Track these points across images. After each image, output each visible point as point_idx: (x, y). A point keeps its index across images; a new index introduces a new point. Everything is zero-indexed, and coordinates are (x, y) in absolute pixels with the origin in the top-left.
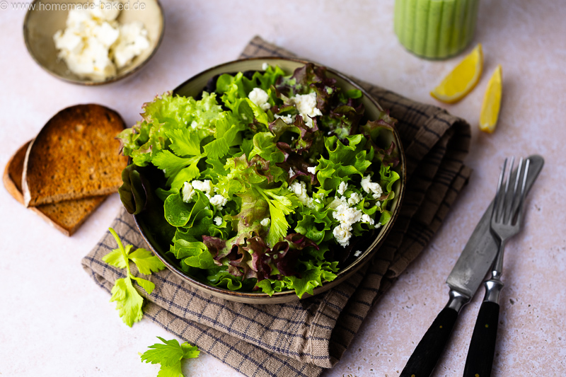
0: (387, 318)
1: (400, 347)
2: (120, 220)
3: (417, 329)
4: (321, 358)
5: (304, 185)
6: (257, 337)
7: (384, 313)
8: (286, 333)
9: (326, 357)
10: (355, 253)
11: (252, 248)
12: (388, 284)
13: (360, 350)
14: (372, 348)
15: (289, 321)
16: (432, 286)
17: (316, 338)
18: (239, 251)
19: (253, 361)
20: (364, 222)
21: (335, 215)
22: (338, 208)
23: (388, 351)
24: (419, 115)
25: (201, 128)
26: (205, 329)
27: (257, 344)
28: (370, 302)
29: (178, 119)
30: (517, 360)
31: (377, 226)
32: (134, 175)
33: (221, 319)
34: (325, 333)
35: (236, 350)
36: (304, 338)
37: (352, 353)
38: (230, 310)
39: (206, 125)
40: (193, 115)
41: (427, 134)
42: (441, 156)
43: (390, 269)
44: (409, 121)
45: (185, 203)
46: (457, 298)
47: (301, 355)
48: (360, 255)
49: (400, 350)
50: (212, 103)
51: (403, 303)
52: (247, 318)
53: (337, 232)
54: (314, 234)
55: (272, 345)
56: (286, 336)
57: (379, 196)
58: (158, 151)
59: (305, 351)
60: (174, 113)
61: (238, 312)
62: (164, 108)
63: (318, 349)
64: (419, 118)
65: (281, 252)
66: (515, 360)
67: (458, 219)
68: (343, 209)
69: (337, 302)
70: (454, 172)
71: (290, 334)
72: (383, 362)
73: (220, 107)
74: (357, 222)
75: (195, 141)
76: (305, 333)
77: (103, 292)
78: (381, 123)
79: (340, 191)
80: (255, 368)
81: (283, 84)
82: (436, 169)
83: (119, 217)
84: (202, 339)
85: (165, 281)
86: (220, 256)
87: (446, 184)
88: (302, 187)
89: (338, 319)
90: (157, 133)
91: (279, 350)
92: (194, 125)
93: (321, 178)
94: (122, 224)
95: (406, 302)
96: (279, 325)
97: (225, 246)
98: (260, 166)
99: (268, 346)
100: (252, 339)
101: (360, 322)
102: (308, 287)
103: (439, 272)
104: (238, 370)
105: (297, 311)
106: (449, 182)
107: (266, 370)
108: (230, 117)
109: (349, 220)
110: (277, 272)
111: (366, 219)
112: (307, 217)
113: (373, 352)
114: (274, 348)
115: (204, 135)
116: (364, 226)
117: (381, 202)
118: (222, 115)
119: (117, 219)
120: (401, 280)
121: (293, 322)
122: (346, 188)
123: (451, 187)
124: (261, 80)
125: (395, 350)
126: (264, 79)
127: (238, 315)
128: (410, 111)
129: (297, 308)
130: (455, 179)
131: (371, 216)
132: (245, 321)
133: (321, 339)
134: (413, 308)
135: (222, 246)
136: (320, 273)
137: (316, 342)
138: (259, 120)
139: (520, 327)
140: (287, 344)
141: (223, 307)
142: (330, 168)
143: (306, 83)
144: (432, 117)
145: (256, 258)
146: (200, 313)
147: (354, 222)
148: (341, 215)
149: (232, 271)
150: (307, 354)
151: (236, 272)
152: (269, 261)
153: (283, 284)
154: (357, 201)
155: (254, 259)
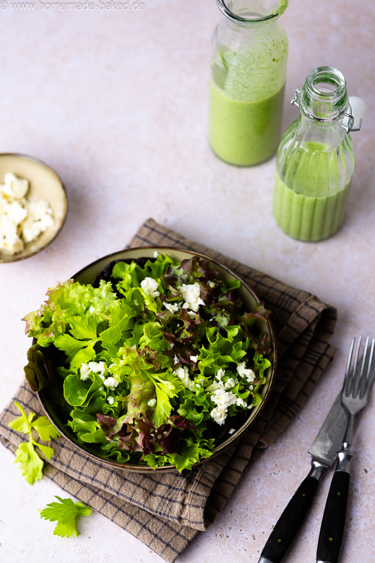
0: (256, 483)
1: (267, 510)
2: (24, 387)
3: (282, 494)
4: (197, 523)
5: (187, 370)
6: (142, 501)
7: (254, 478)
8: (167, 498)
9: (201, 523)
10: (229, 430)
11: (139, 428)
12: (258, 452)
13: (232, 512)
14: (242, 511)
15: (170, 487)
16: (297, 455)
17: (193, 506)
18: (128, 430)
19: (138, 521)
20: (238, 405)
21: (213, 399)
22: (216, 392)
23: (256, 513)
24: (291, 300)
25: (98, 314)
26: (96, 490)
27: (142, 507)
28: (242, 470)
29: (78, 305)
30: (368, 524)
31: (250, 407)
32: (38, 354)
33: (111, 483)
34: (201, 501)
35: (123, 511)
36: (183, 504)
37: (224, 514)
38: (119, 475)
39: (102, 312)
40: (91, 301)
41: (298, 320)
42: (310, 338)
43: (261, 440)
44: (283, 306)
45: (82, 381)
46: (318, 468)
47: (180, 519)
48: (234, 433)
49: (266, 513)
50: (108, 291)
51: (270, 470)
52: (133, 483)
53: (214, 413)
54: (194, 416)
55: (155, 507)
56: (167, 502)
57: (252, 380)
58: (60, 334)
59: (183, 516)
60: (75, 299)
61: (126, 477)
62: (66, 295)
63: (194, 515)
64: (292, 302)
65: (165, 433)
66: (366, 524)
67: (322, 393)
68: (220, 394)
69: (212, 472)
70: (319, 353)
71: (170, 500)
72: (251, 523)
73: (115, 295)
74: (232, 405)
75: (92, 326)
76: (184, 500)
77: (8, 452)
78: (257, 315)
79: (218, 377)
80: (139, 528)
81: (172, 273)
82: (304, 349)
83: (23, 385)
84: (93, 500)
85: (63, 446)
86: (111, 434)
87: (312, 364)
88: (185, 372)
89: (213, 487)
90: (59, 318)
91: (160, 513)
92: (92, 310)
93: (202, 366)
94: (26, 392)
95: (273, 469)
96: (161, 490)
97: (116, 424)
98: (148, 355)
99: (151, 510)
100: (138, 502)
101: (233, 488)
102: (187, 463)
103: (303, 441)
104: (125, 529)
105: (178, 478)
106: (314, 363)
107: (149, 530)
108: (124, 305)
109: (225, 403)
110: (161, 449)
111: (240, 402)
112: (188, 400)
113: (243, 514)
114: (157, 512)
115: (101, 320)
117: (254, 387)
118: (117, 303)
119: (22, 387)
120: (270, 448)
121: (174, 488)
122: (223, 374)
123: (317, 366)
124: (152, 268)
125: (263, 513)
126: (155, 266)
127: (126, 480)
128: (283, 296)
129: (177, 475)
130: (320, 359)
131: (244, 400)
132: (132, 486)
133: (198, 507)
134: (279, 474)
135: (113, 424)
136: (198, 450)
137: (193, 509)
138: (149, 309)
139: (372, 495)
140: (168, 509)
141: (113, 472)
142: (210, 358)
143: (191, 274)
144: (303, 304)
145: (143, 436)
146: (92, 477)
147: (230, 405)
148: (218, 399)
149: (121, 446)
150: (185, 519)
151: (125, 446)
152: (154, 440)
153: (165, 459)
154: (233, 385)
155: (141, 436)
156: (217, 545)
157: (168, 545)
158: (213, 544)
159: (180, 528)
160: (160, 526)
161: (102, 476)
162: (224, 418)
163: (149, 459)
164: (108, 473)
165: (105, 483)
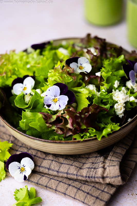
4: (116, 177)
6: (75, 173)
8: (92, 168)
9: (118, 176)
10: (128, 120)
11: (68, 115)
15: (93, 163)
17: (111, 166)
18: (61, 118)
19: (74, 186)
20: (131, 101)
21: (114, 98)
22: (116, 95)
25: (33, 66)
26: (43, 175)
27: (75, 177)
29: (19, 62)
33: (52, 167)
34: (116, 163)
35: (63, 182)
36: (104, 168)
37: (132, 182)
38: (57, 162)
39: (35, 64)
40: (28, 60)
45: (26, 103)
47: (103, 178)
50: (38, 55)
52: (67, 164)
53: (117, 106)
55: (85, 175)
58: (9, 78)
59: (105, 175)
61: (62, 162)
63: (113, 172)
65: (86, 114)
69: (120, 151)
74: (127, 101)
76: (104, 166)
79: (115, 86)
80: (75, 190)
84: (42, 179)
88: (93, 87)
90: (8, 69)
91: (89, 177)
93: (104, 76)
96: (87, 166)
97: (52, 117)
98: (68, 71)
99: (82, 176)
100: (72, 174)
101: (135, 163)
102: (104, 133)
104: (65, 194)
105: (97, 158)
107: (82, 191)
109: (123, 99)
111: (132, 99)
112: (98, 98)
114: (86, 177)
116: (131, 103)
121: (96, 163)
122: (119, 84)
127: (62, 163)
129: (96, 157)
131: (135, 97)
132: (67, 166)
133: (114, 166)
135: (50, 117)
136: (110, 126)
137: (111, 168)
140: (94, 173)
141: (53, 161)
142: (109, 71)
145: (71, 121)
146: (39, 165)
147: (126, 101)
148: (117, 97)
149: (57, 131)
150: (107, 177)
151: (60, 132)
152: (79, 120)
153: (88, 134)
154: (126, 92)
155: (70, 122)
156: (130, 200)
157: (97, 198)
158: (128, 199)
159: (103, 188)
160: (90, 188)
161: (46, 163)
162: (123, 110)
163: (77, 137)
164: (49, 162)
165: (49, 167)
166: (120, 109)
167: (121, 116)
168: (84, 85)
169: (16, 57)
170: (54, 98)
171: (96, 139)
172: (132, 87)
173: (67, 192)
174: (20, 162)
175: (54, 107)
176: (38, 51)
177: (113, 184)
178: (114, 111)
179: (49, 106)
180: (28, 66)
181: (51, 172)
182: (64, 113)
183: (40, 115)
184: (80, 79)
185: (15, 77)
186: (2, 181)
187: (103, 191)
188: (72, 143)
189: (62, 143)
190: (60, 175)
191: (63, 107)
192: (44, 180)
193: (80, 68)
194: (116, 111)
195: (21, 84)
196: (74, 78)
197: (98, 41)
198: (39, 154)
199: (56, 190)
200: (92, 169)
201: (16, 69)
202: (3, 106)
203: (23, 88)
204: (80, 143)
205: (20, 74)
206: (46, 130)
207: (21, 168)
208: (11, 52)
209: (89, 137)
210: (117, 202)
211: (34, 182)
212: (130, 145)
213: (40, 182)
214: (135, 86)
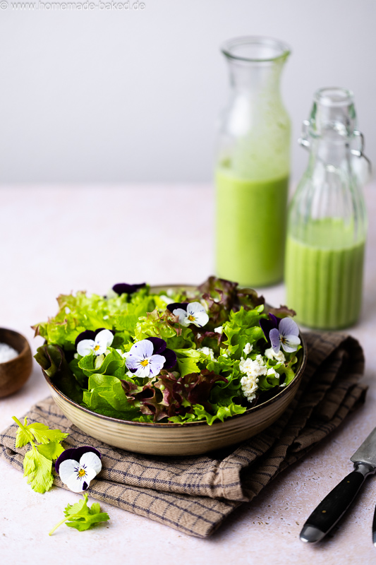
0: (294, 486)
1: (309, 504)
4: (232, 485)
6: (168, 479)
7: (292, 483)
8: (195, 473)
9: (237, 484)
11: (163, 384)
13: (269, 506)
14: (281, 505)
15: (198, 469)
17: (227, 468)
19: (164, 500)
20: (270, 375)
21: (241, 369)
23: (297, 507)
26: (115, 483)
28: (278, 465)
29: (90, 309)
33: (131, 471)
35: (146, 494)
36: (215, 473)
37: (261, 508)
38: (139, 465)
40: (105, 309)
41: (323, 344)
42: (338, 366)
43: (296, 441)
47: (212, 487)
50: (123, 302)
51: (309, 476)
52: (156, 469)
53: (245, 381)
55: (182, 482)
58: (73, 330)
59: (215, 483)
60: (88, 306)
63: (228, 477)
65: (192, 383)
68: (249, 363)
69: (248, 456)
74: (263, 375)
76: (216, 470)
79: (246, 352)
80: (166, 505)
84: (112, 489)
86: (132, 393)
88: (210, 351)
91: (189, 486)
93: (229, 334)
95: (312, 476)
96: (188, 472)
97: (137, 389)
99: (179, 484)
100: (162, 481)
101: (269, 478)
102: (220, 414)
104: (148, 512)
107: (177, 506)
109: (255, 370)
111: (271, 372)
114: (185, 485)
116: (270, 380)
121: (203, 468)
122: (251, 349)
123: (350, 394)
125: (304, 506)
127: (148, 467)
129: (206, 462)
131: (276, 371)
132: (155, 471)
133: (232, 468)
134: (319, 479)
135: (134, 388)
136: (230, 404)
137: (227, 471)
140: (198, 480)
141: (133, 463)
142: (236, 326)
145: (168, 395)
146: (110, 467)
147: (260, 374)
148: (247, 367)
149: (143, 410)
150: (218, 486)
151: (147, 411)
152: (180, 393)
153: (193, 417)
154: (262, 362)
155: (165, 395)
156: (255, 530)
157: (200, 517)
158: (252, 529)
159: (212, 505)
160: (190, 504)
161: (121, 466)
162: (255, 387)
163: (174, 420)
164: (127, 464)
165: (125, 471)
166: (249, 387)
167: (250, 399)
168: (194, 346)
169: (87, 302)
170: (143, 359)
171: (205, 424)
172: (274, 358)
173: (152, 509)
174: (78, 460)
175: (142, 373)
176: (124, 296)
177: (228, 498)
178: (240, 389)
179: (134, 371)
180: (106, 317)
181: (128, 479)
182: (157, 380)
183: (117, 381)
184: (188, 335)
185: (82, 330)
186: (46, 493)
187: (211, 509)
188: (165, 427)
189: (149, 426)
190: (144, 483)
191: (156, 372)
192: (115, 491)
193: (189, 319)
194: (243, 389)
195: (91, 341)
196: (177, 331)
197: (225, 286)
198: (112, 454)
199: (134, 506)
200: (196, 475)
201: (85, 317)
202: (59, 370)
203: (94, 347)
204: (178, 429)
205: (91, 325)
206: (126, 408)
207: (79, 470)
208: (80, 294)
209: (193, 420)
210: (234, 531)
211: (100, 494)
212: (264, 451)
213: (109, 493)
214: (279, 356)
